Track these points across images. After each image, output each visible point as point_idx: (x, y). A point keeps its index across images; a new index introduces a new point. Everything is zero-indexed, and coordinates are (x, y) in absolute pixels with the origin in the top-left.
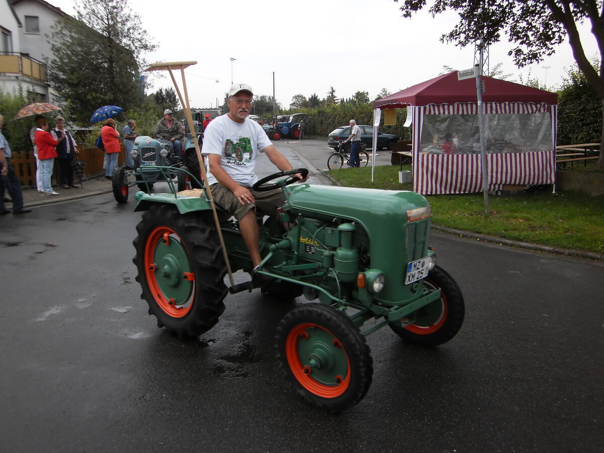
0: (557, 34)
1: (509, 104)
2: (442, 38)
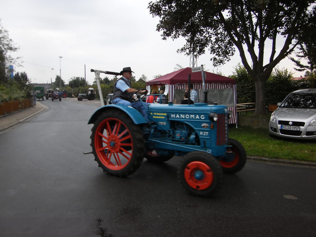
1: (214, 84)
2: (178, 51)
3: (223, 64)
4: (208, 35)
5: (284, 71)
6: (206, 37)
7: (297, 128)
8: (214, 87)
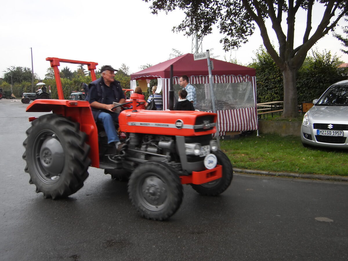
0: (249, 29)
1: (226, 76)
2: (173, 29)
3: (238, 48)
4: (216, 6)
5: (325, 54)
6: (213, 9)
7: (340, 133)
8: (226, 80)
